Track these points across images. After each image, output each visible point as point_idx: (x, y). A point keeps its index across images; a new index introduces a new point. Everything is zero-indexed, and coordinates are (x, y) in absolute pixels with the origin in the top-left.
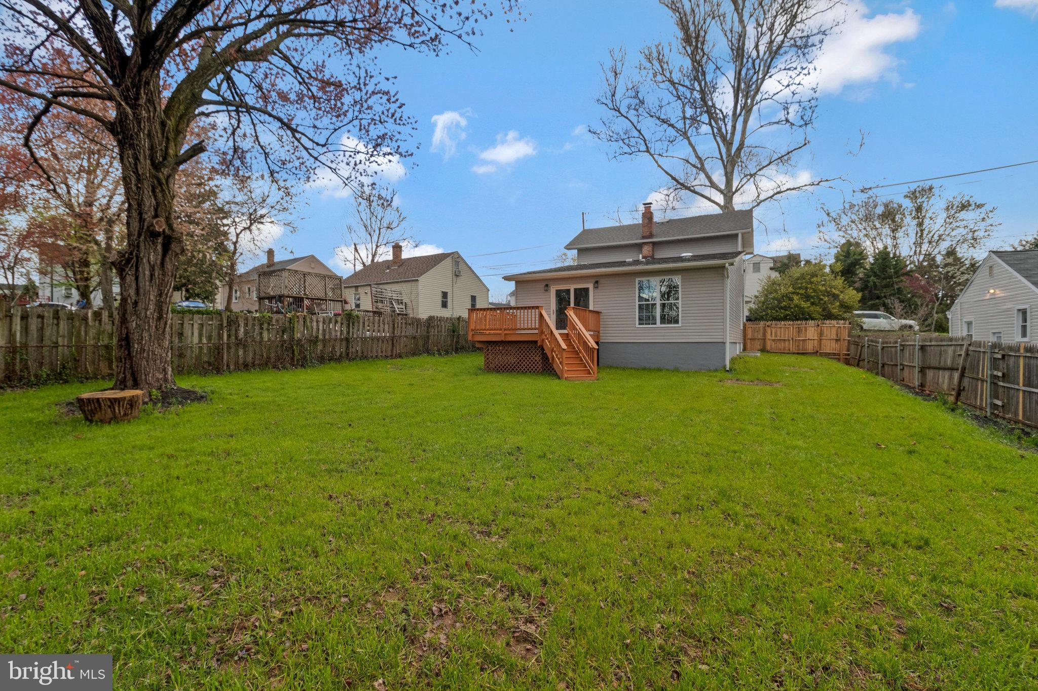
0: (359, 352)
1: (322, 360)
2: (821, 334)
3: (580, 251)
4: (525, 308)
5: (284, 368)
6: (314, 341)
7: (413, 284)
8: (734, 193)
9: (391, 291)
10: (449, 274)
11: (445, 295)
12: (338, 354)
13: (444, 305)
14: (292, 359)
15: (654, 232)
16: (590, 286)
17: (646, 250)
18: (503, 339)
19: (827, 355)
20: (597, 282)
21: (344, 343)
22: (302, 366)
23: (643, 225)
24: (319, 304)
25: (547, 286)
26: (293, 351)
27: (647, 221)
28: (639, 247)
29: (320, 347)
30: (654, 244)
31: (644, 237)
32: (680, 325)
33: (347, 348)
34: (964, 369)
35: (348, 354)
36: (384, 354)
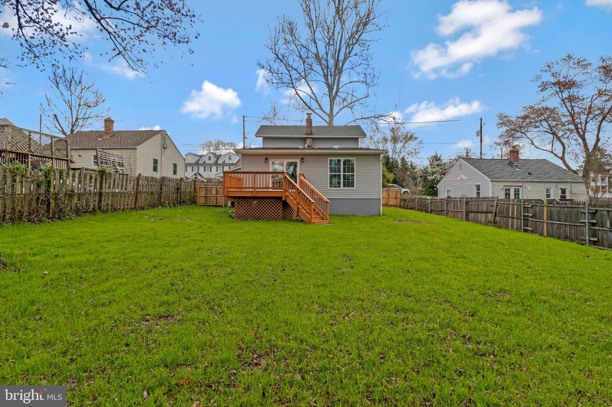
0: (110, 205)
1: (78, 212)
2: (389, 195)
3: (265, 139)
4: (262, 173)
5: (40, 221)
6: (70, 195)
7: (132, 151)
8: (334, 116)
9: (115, 155)
10: (159, 147)
11: (156, 161)
12: (92, 206)
13: (155, 169)
14: (48, 211)
15: (313, 131)
16: (298, 161)
17: (308, 142)
18: (254, 195)
19: (392, 206)
20: (303, 159)
21: (97, 197)
22: (59, 218)
23: (307, 127)
24: (45, 162)
25: (267, 159)
26: (49, 204)
27: (309, 124)
28: (304, 140)
29: (75, 200)
30: (313, 138)
31: (307, 134)
32: (355, 188)
33: (100, 201)
34: (496, 212)
35: (100, 208)
36: (129, 206)
